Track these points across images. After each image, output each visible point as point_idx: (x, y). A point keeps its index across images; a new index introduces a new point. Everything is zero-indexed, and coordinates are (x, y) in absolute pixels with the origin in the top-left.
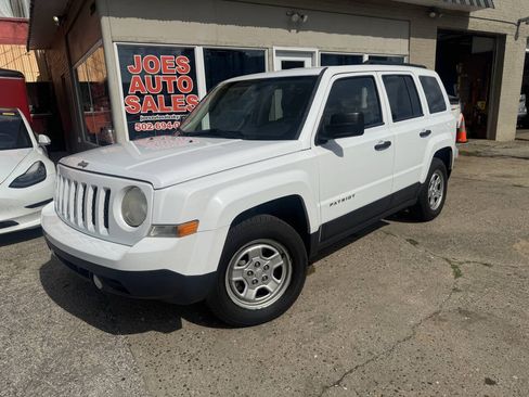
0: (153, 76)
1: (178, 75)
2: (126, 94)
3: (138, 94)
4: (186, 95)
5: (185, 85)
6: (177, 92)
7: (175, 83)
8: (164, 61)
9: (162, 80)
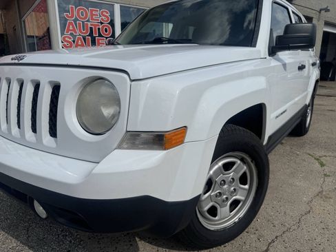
0: (83, 22)
1: (102, 23)
2: (62, 34)
3: (71, 34)
4: (107, 38)
5: (106, 31)
6: (100, 35)
7: (99, 29)
8: (91, 13)
9: (89, 26)
